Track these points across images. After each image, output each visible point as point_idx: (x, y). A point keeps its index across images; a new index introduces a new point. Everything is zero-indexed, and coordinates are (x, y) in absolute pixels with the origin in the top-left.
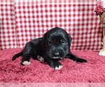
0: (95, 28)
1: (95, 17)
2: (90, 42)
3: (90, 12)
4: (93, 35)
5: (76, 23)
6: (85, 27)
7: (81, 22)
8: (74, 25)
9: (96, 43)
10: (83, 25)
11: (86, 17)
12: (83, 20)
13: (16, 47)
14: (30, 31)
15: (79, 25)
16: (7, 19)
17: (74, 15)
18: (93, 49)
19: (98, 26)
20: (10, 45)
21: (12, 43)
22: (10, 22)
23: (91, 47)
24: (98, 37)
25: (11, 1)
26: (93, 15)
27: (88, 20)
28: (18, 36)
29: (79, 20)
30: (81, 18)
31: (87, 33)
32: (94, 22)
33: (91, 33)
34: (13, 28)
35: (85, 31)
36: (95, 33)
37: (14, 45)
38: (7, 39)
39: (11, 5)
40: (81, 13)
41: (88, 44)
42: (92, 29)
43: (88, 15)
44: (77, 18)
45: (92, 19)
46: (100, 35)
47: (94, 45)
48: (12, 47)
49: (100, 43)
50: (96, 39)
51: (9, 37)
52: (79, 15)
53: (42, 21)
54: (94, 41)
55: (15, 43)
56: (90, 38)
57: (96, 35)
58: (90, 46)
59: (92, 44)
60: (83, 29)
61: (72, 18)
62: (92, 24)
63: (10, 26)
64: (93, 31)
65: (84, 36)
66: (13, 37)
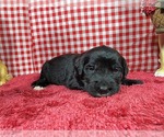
0: (147, 38)
1: (144, 21)
2: (140, 59)
3: (137, 15)
4: (143, 49)
5: (117, 32)
6: (131, 37)
7: (124, 31)
8: (114, 36)
10: (127, 34)
11: (131, 23)
12: (127, 27)
14: (52, 48)
15: (121, 35)
17: (114, 21)
18: (145, 70)
19: (151, 35)
20: (24, 70)
21: (27, 67)
22: (24, 38)
23: (143, 68)
24: (152, 51)
26: (141, 18)
27: (134, 26)
28: (36, 57)
29: (121, 28)
30: (124, 24)
31: (134, 47)
33: (140, 46)
34: (27, 46)
35: (131, 44)
36: (147, 45)
37: (30, 69)
38: (20, 62)
40: (124, 17)
41: (137, 63)
42: (141, 39)
43: (134, 19)
44: (117, 25)
45: (141, 25)
46: (155, 48)
47: (146, 65)
48: (27, 73)
50: (149, 55)
51: (23, 59)
52: (120, 21)
54: (147, 58)
56: (140, 53)
57: (149, 49)
58: (140, 65)
59: (143, 62)
60: (127, 41)
61: (110, 25)
62: (141, 32)
64: (144, 42)
65: (131, 50)
66: (29, 58)
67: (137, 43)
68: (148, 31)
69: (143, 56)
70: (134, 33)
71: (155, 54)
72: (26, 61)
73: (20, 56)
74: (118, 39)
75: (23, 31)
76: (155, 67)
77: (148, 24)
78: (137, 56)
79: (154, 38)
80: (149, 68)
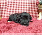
0: (36, 10)
1: (36, 6)
2: (34, 15)
3: (34, 4)
4: (35, 13)
5: (29, 8)
6: (32, 10)
8: (28, 9)
9: (36, 16)
11: (32, 6)
12: (31, 7)
13: (7, 17)
14: (12, 11)
16: (4, 7)
17: (28, 5)
18: (35, 18)
19: (37, 9)
20: (5, 17)
21: (5, 16)
22: (5, 8)
23: (34, 17)
24: (37, 13)
25: (5, 0)
26: (35, 5)
27: (33, 7)
28: (8, 13)
29: (30, 7)
30: (31, 6)
31: (33, 12)
32: (35, 8)
33: (34, 12)
34: (6, 10)
35: (32, 11)
36: (36, 12)
37: (6, 16)
39: (5, 2)
41: (33, 16)
42: (34, 10)
46: (38, 13)
47: (35, 17)
48: (6, 17)
49: (37, 16)
50: (36, 14)
51: (4, 14)
53: (17, 8)
54: (35, 15)
55: (7, 16)
56: (34, 14)
57: (36, 13)
59: (35, 16)
60: (31, 11)
61: (27, 6)
62: (35, 9)
63: (5, 10)
64: (35, 11)
65: (32, 13)
67: (34, 11)
68: (36, 9)
69: (35, 14)
70: (33, 9)
71: (37, 14)
72: (5, 14)
73: (4, 13)
74: (29, 10)
75: (5, 6)
76: (37, 17)
77: (36, 7)
78: (33, 14)
79: (37, 10)
80: (36, 17)
